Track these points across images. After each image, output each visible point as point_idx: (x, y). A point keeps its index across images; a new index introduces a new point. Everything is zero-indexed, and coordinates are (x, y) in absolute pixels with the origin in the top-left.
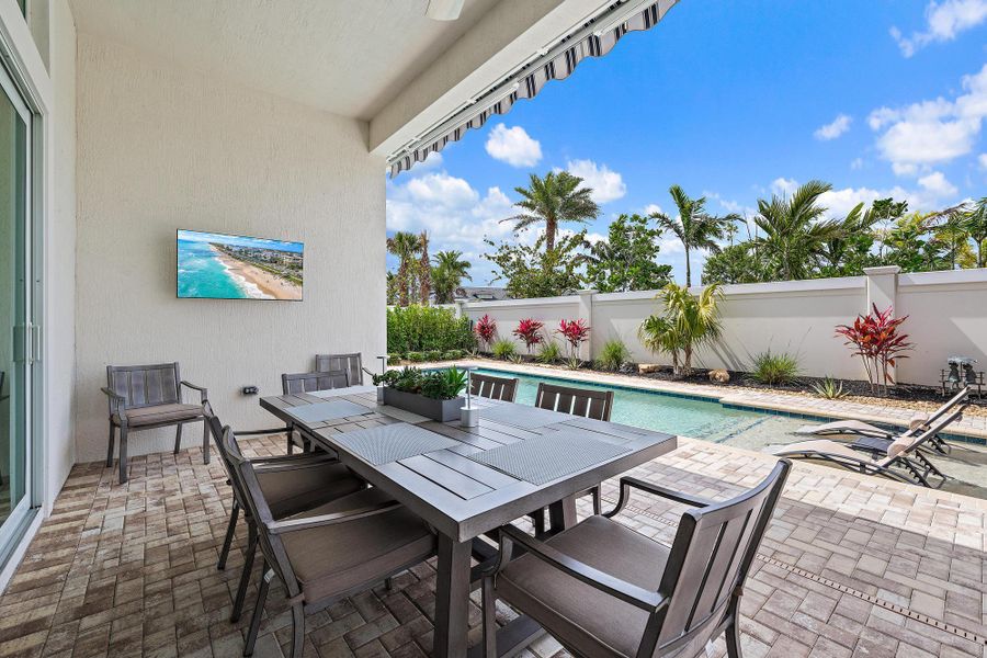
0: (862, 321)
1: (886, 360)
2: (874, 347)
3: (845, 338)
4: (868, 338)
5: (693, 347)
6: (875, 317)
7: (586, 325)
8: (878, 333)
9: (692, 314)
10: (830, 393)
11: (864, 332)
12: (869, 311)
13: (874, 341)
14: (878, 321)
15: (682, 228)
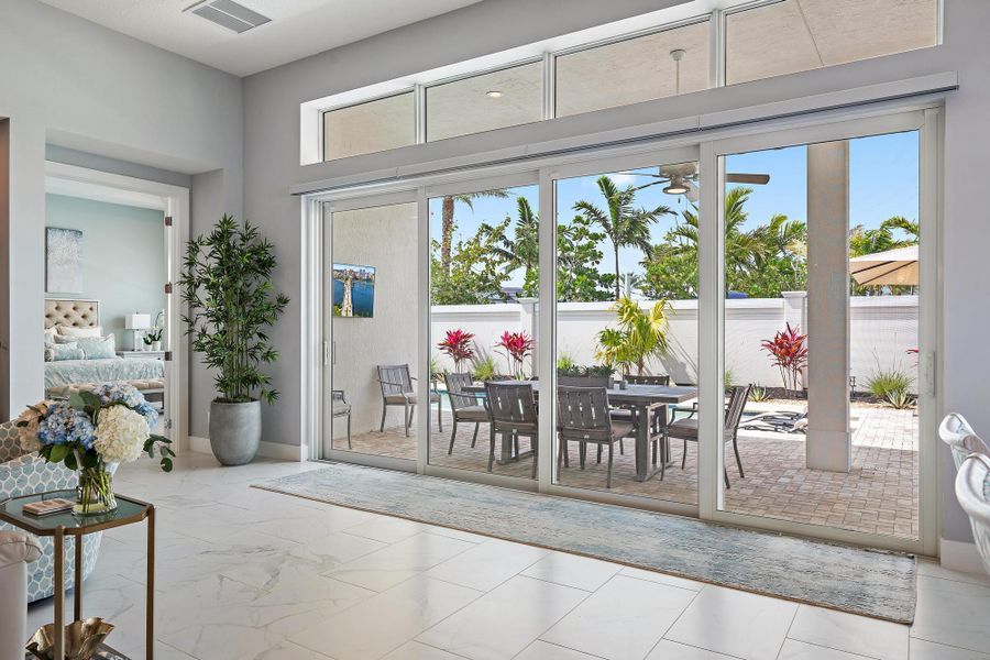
0: (780, 337)
1: (795, 369)
2: (788, 358)
3: (768, 351)
4: (784, 350)
5: (645, 359)
6: (788, 334)
7: (528, 336)
8: (790, 347)
9: (644, 327)
10: (757, 398)
11: (781, 346)
12: (784, 329)
13: (788, 353)
14: (790, 337)
15: (611, 222)
